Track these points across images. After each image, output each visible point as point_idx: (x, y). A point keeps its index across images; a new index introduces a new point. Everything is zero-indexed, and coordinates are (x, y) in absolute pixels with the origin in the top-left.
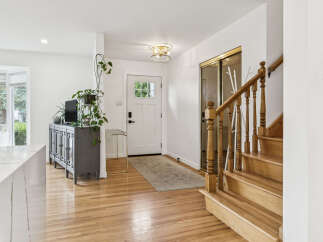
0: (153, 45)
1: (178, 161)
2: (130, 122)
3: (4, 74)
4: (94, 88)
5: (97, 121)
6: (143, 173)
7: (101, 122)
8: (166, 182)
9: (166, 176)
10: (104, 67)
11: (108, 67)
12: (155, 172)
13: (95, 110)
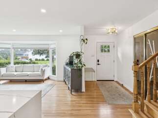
0: (109, 28)
1: (122, 85)
2: (98, 64)
3: (48, 45)
4: (79, 51)
5: (81, 66)
6: (102, 91)
7: (82, 66)
8: (113, 98)
9: (114, 95)
10: (84, 41)
11: (86, 41)
12: (108, 92)
13: (80, 61)
